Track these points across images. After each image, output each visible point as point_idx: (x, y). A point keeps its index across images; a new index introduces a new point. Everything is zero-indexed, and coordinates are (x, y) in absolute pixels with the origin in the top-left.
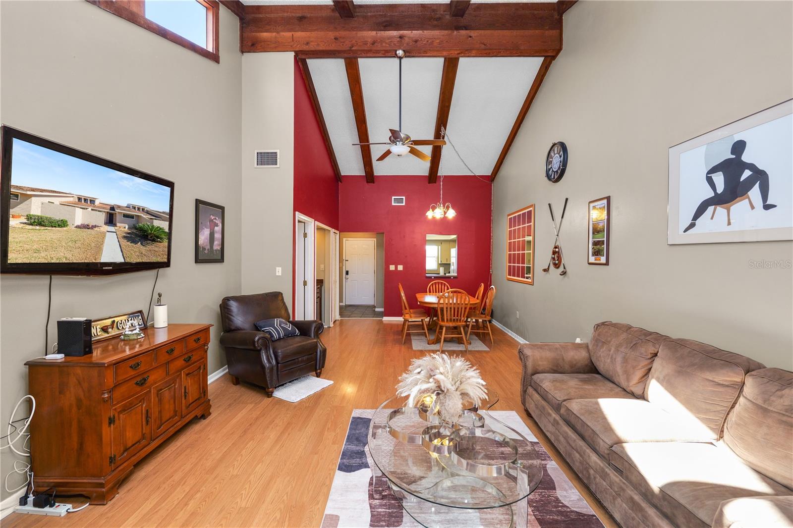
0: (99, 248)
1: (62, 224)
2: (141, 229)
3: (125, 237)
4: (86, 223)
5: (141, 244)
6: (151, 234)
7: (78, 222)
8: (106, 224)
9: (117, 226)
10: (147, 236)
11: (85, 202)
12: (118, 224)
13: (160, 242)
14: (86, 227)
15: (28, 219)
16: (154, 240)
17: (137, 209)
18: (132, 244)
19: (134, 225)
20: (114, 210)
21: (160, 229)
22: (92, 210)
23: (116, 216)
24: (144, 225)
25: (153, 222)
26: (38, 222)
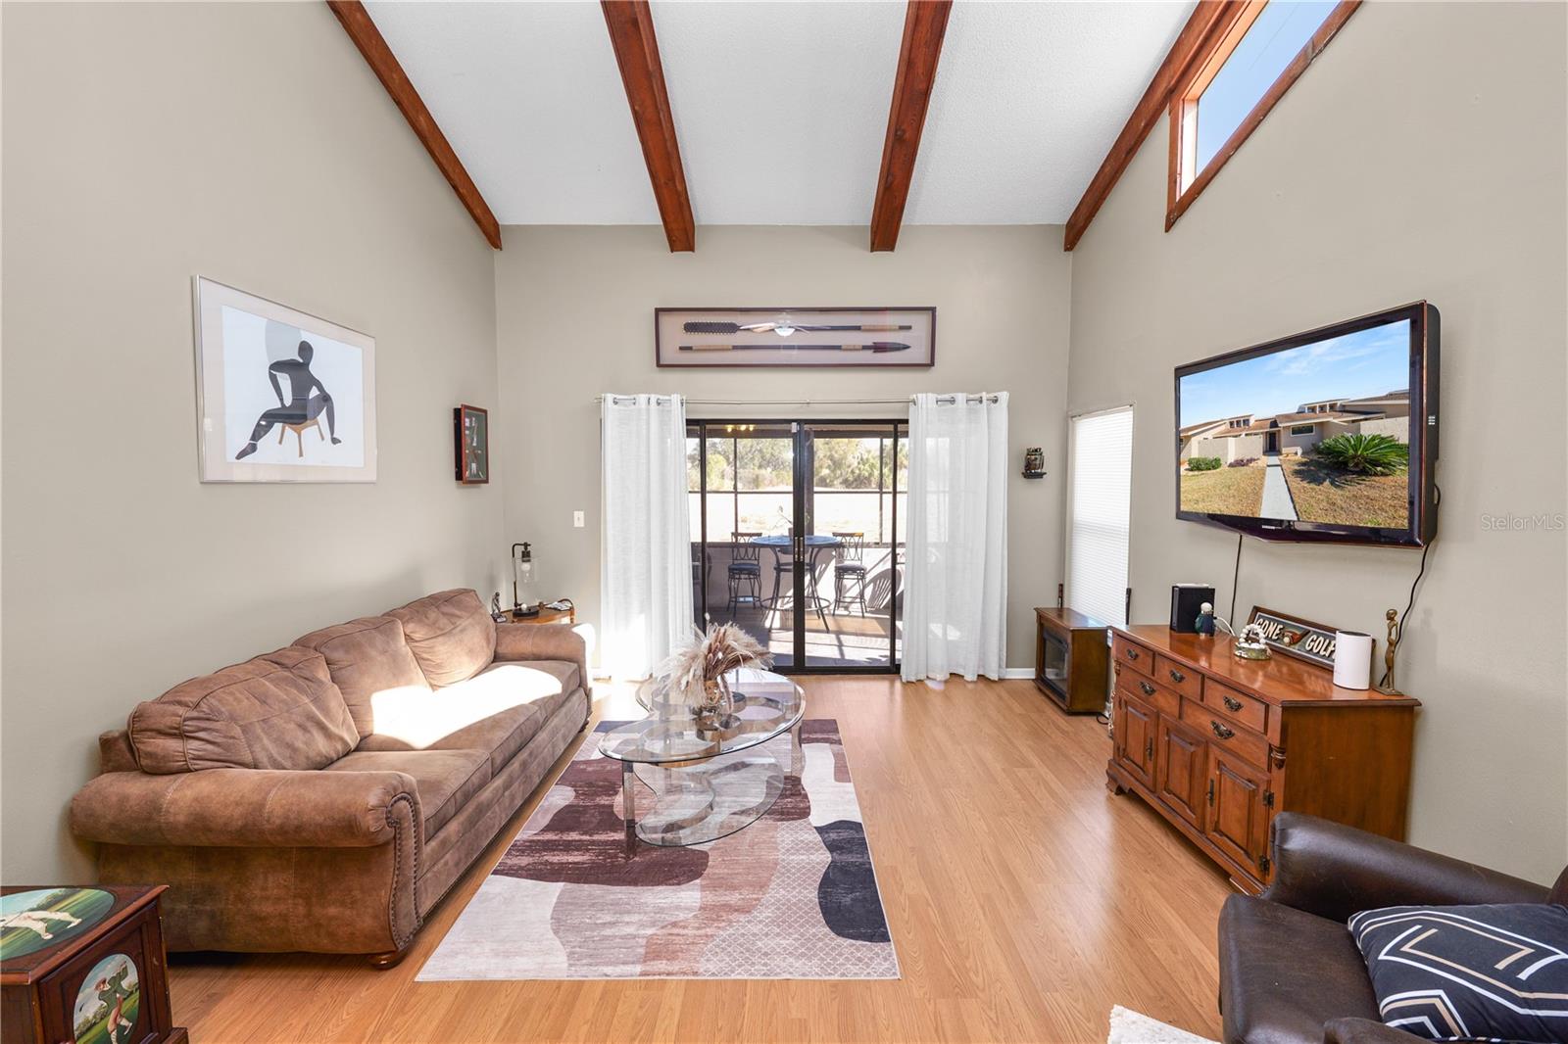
0: (1257, 497)
1: (1214, 464)
2: (1329, 451)
3: (1297, 473)
4: (1240, 458)
5: (1332, 483)
6: (1354, 457)
7: (1231, 459)
8: (1264, 453)
9: (1281, 454)
10: (1346, 464)
11: (1239, 424)
12: (1284, 450)
13: (1383, 474)
14: (1241, 463)
15: (1189, 464)
16: (1364, 473)
17: (1318, 409)
18: (1312, 485)
19: (1313, 445)
20: (1277, 426)
21: (1381, 441)
22: (1246, 435)
23: (1279, 437)
24: (1336, 441)
25: (1359, 429)
26: (1197, 466)
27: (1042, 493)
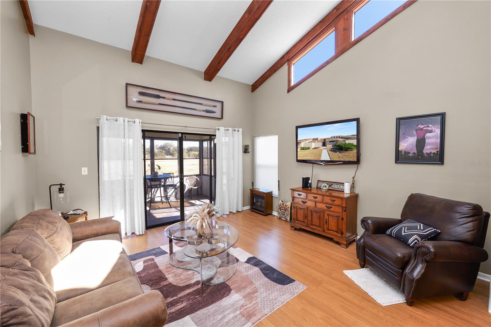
0: (320, 155)
2: (338, 146)
3: (330, 150)
4: (315, 147)
5: (339, 152)
6: (344, 147)
7: (313, 147)
8: (322, 146)
10: (342, 148)
11: (315, 140)
12: (327, 146)
13: (351, 151)
14: (316, 148)
16: (347, 150)
17: (336, 137)
18: (334, 153)
19: (334, 144)
20: (325, 140)
21: (350, 144)
22: (317, 142)
23: (326, 143)
24: (340, 144)
25: (345, 142)
26: (303, 149)
27: (248, 156)
